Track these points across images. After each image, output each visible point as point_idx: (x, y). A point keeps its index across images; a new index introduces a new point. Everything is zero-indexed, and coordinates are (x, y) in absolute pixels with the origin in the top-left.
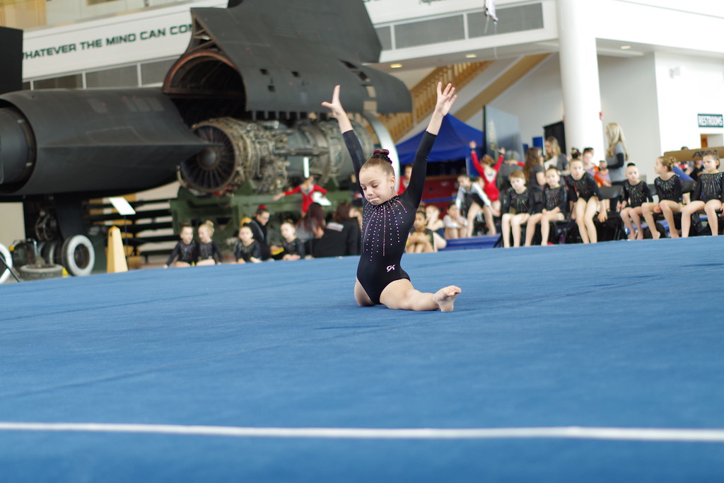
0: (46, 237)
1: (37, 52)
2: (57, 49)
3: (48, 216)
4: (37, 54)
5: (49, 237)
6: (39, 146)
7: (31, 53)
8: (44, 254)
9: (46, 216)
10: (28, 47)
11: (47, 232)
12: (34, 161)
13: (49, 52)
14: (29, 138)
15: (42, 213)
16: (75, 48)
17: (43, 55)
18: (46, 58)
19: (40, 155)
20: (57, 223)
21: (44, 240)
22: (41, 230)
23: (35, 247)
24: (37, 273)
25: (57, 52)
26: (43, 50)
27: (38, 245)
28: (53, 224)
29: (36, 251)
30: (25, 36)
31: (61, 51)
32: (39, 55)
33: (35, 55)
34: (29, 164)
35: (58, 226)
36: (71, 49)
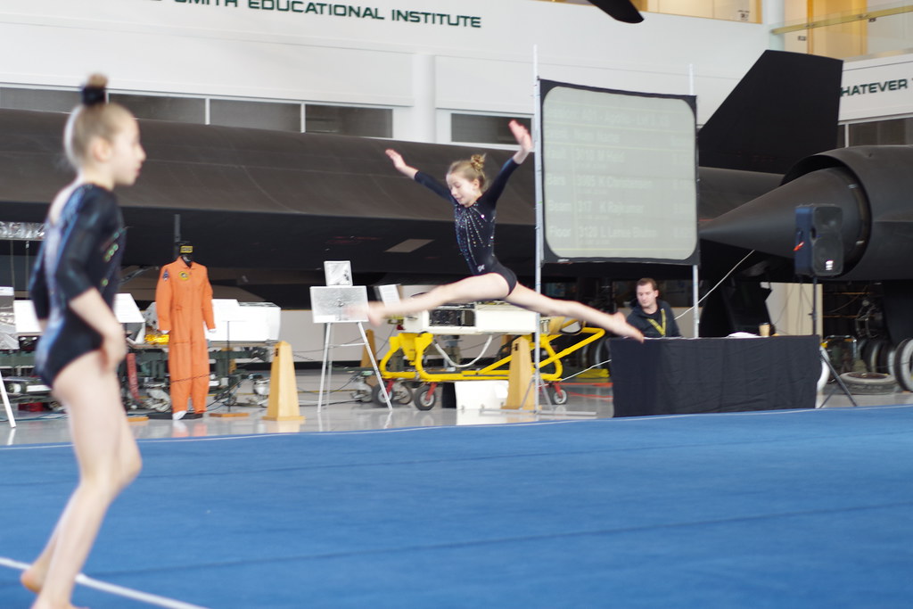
0: (868, 333)
1: (855, 87)
2: (882, 85)
3: (873, 308)
4: (856, 90)
5: (872, 333)
6: (875, 220)
7: (849, 88)
8: (865, 355)
9: (869, 306)
10: (847, 81)
11: (870, 327)
12: (867, 238)
13: (872, 88)
14: (862, 208)
15: (866, 303)
16: (905, 85)
17: (864, 92)
18: (867, 96)
19: (876, 231)
20: (884, 315)
21: (865, 337)
22: (862, 324)
23: (855, 346)
24: (862, 384)
25: (883, 89)
26: (864, 86)
27: (857, 343)
28: (879, 317)
29: (855, 351)
30: (846, 66)
31: (887, 87)
32: (858, 92)
33: (854, 92)
34: (859, 242)
35: (884, 320)
36: (900, 86)
